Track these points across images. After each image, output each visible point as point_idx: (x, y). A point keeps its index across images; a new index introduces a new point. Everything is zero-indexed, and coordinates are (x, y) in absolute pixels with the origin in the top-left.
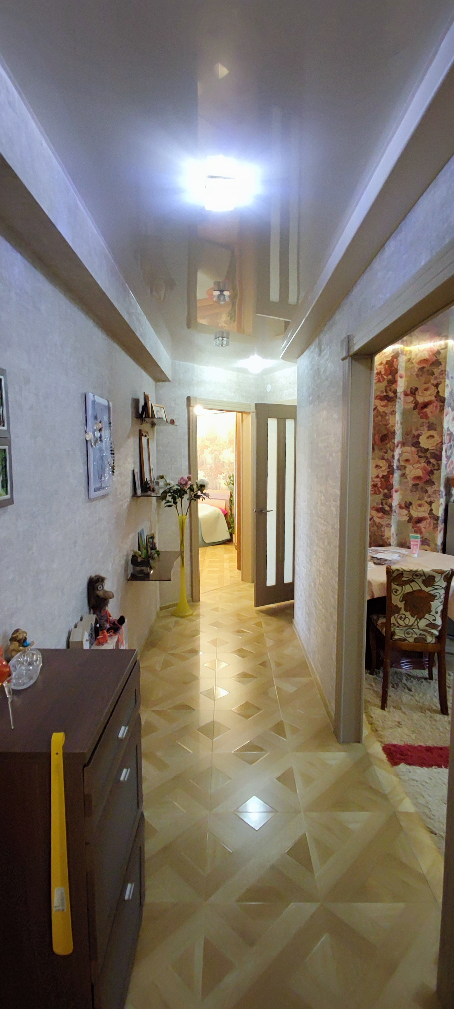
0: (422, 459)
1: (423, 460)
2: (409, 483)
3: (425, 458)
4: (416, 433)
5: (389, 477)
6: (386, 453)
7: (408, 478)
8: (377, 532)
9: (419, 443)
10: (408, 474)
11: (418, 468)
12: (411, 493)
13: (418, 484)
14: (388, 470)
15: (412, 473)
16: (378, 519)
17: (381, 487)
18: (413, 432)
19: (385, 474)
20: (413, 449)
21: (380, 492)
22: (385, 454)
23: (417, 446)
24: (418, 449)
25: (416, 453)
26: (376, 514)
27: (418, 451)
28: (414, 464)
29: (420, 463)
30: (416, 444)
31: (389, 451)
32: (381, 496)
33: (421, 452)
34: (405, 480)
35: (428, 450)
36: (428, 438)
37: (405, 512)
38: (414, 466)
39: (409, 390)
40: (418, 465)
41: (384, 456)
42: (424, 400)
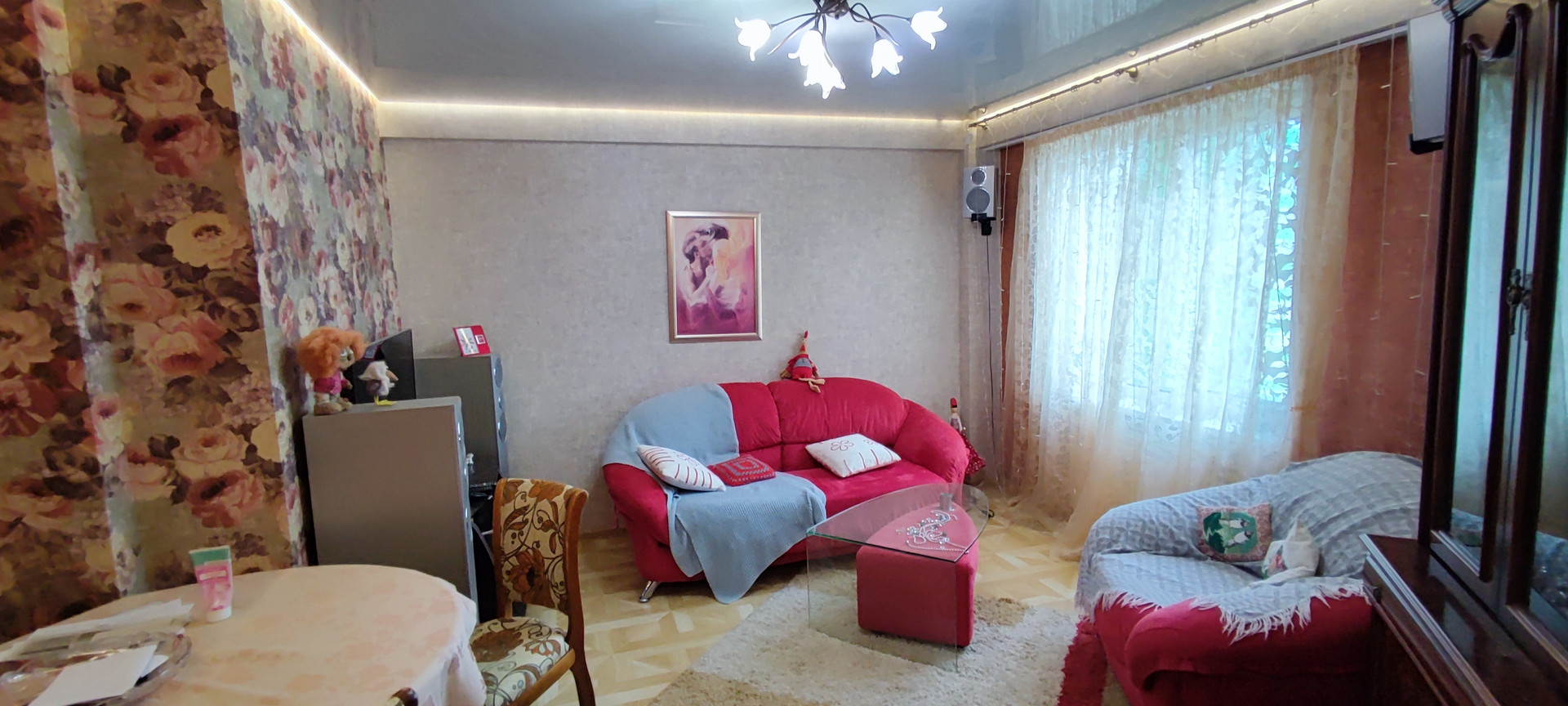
0: (190, 298)
1: (193, 303)
2: (154, 379)
3: (200, 298)
4: (151, 219)
5: (65, 368)
6: (33, 283)
7: (149, 364)
8: (53, 566)
9: (169, 250)
10: (144, 352)
11: (177, 329)
12: (168, 411)
13: (187, 379)
14: (56, 344)
15: (161, 345)
16: (44, 519)
17: (33, 408)
18: (138, 213)
19: (46, 358)
20: (147, 267)
21: (34, 427)
22: (30, 290)
23: (163, 258)
24: (166, 269)
25: (164, 282)
26: (34, 505)
27: (167, 275)
28: (160, 317)
29: (184, 313)
30: (157, 253)
31: (45, 278)
32: (42, 438)
33: (181, 276)
34: (137, 371)
35: (204, 270)
36: (197, 234)
37: (156, 471)
38: (160, 322)
39: (95, 71)
40: (178, 319)
41: (28, 294)
42: (159, 113)
